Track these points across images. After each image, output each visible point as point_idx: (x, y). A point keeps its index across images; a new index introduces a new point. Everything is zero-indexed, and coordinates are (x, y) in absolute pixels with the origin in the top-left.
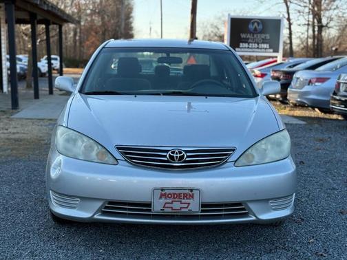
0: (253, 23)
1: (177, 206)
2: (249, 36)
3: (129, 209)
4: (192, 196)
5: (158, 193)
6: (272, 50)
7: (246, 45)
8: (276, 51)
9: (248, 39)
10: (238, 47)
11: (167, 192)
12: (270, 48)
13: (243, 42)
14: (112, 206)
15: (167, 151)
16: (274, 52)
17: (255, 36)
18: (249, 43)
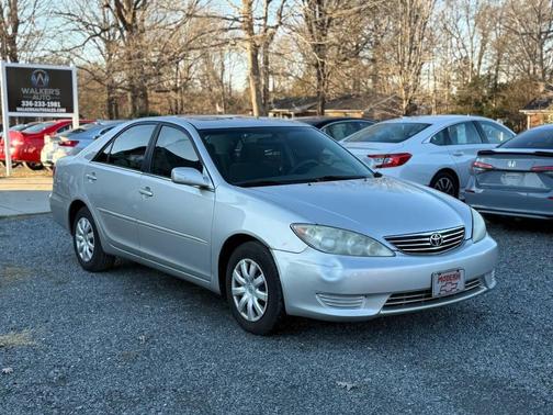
0: (37, 75)
1: (449, 287)
2: (32, 91)
3: (407, 299)
4: (459, 276)
5: (436, 277)
6: (64, 110)
7: (31, 104)
8: (70, 110)
9: (32, 95)
10: (20, 106)
11: (443, 275)
12: (62, 107)
13: (26, 100)
14: (396, 298)
15: (429, 236)
16: (67, 112)
17: (41, 91)
18: (33, 101)
